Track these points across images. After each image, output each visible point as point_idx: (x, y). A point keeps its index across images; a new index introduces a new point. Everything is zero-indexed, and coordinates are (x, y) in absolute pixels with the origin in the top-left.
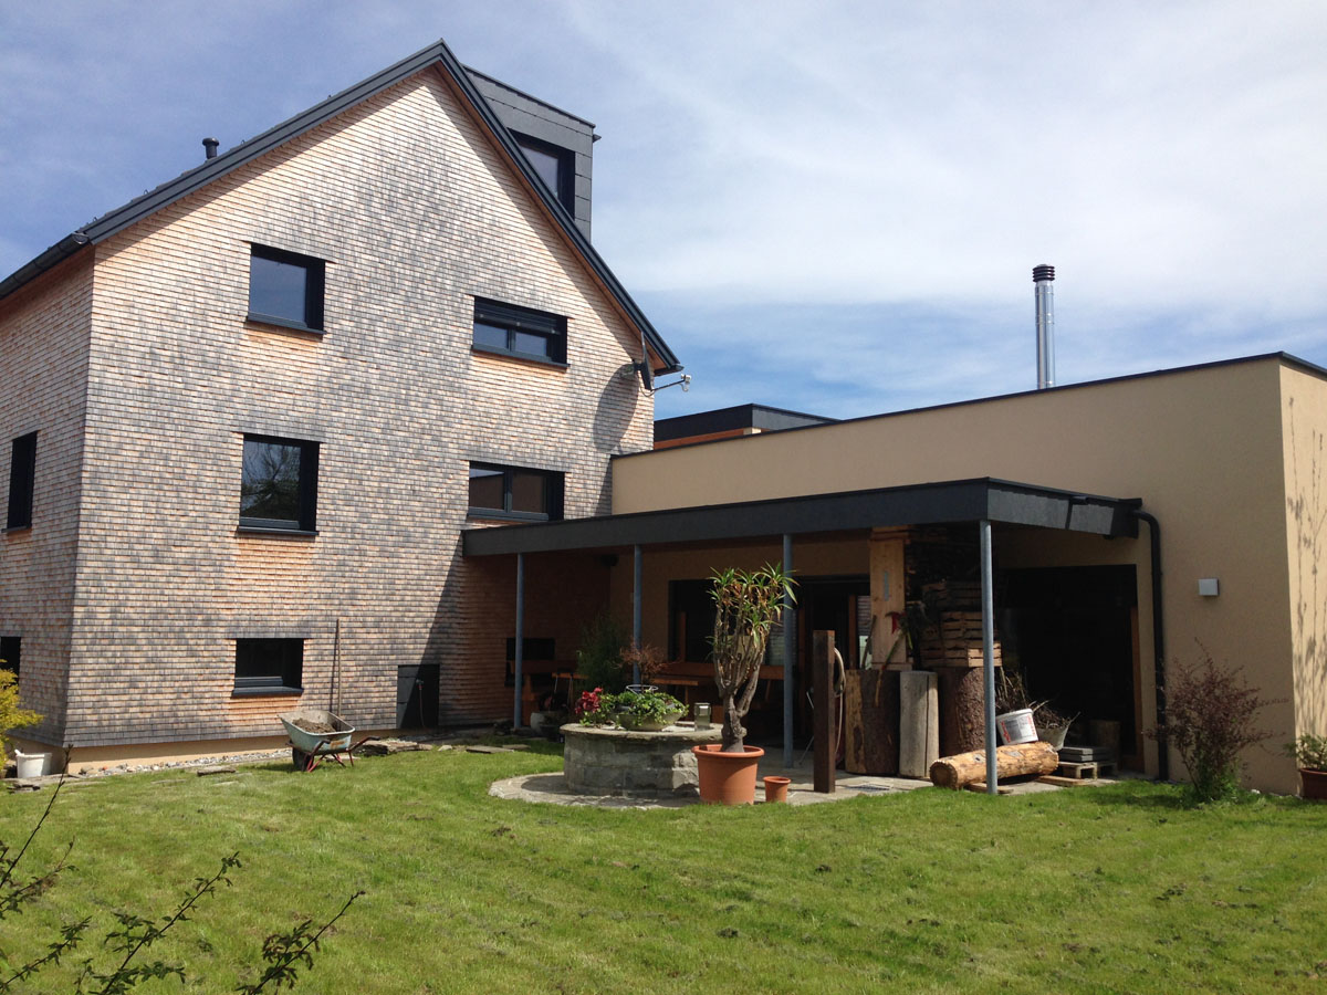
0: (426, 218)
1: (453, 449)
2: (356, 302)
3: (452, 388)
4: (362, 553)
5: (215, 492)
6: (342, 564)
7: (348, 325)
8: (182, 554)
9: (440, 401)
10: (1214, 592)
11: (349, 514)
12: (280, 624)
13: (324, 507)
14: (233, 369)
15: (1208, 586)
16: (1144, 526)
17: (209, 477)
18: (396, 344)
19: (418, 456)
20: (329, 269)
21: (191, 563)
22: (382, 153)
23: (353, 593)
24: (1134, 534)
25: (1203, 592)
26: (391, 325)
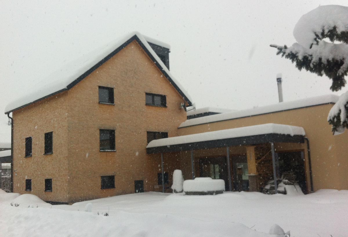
1: (143, 129)
2: (121, 96)
3: (142, 115)
5: (94, 143)
6: (121, 158)
7: (119, 102)
9: (140, 118)
11: (122, 146)
13: (117, 145)
14: (96, 115)
16: (305, 141)
17: (93, 140)
18: (129, 106)
19: (136, 131)
20: (115, 90)
21: (91, 160)
23: (124, 165)
26: (129, 102)
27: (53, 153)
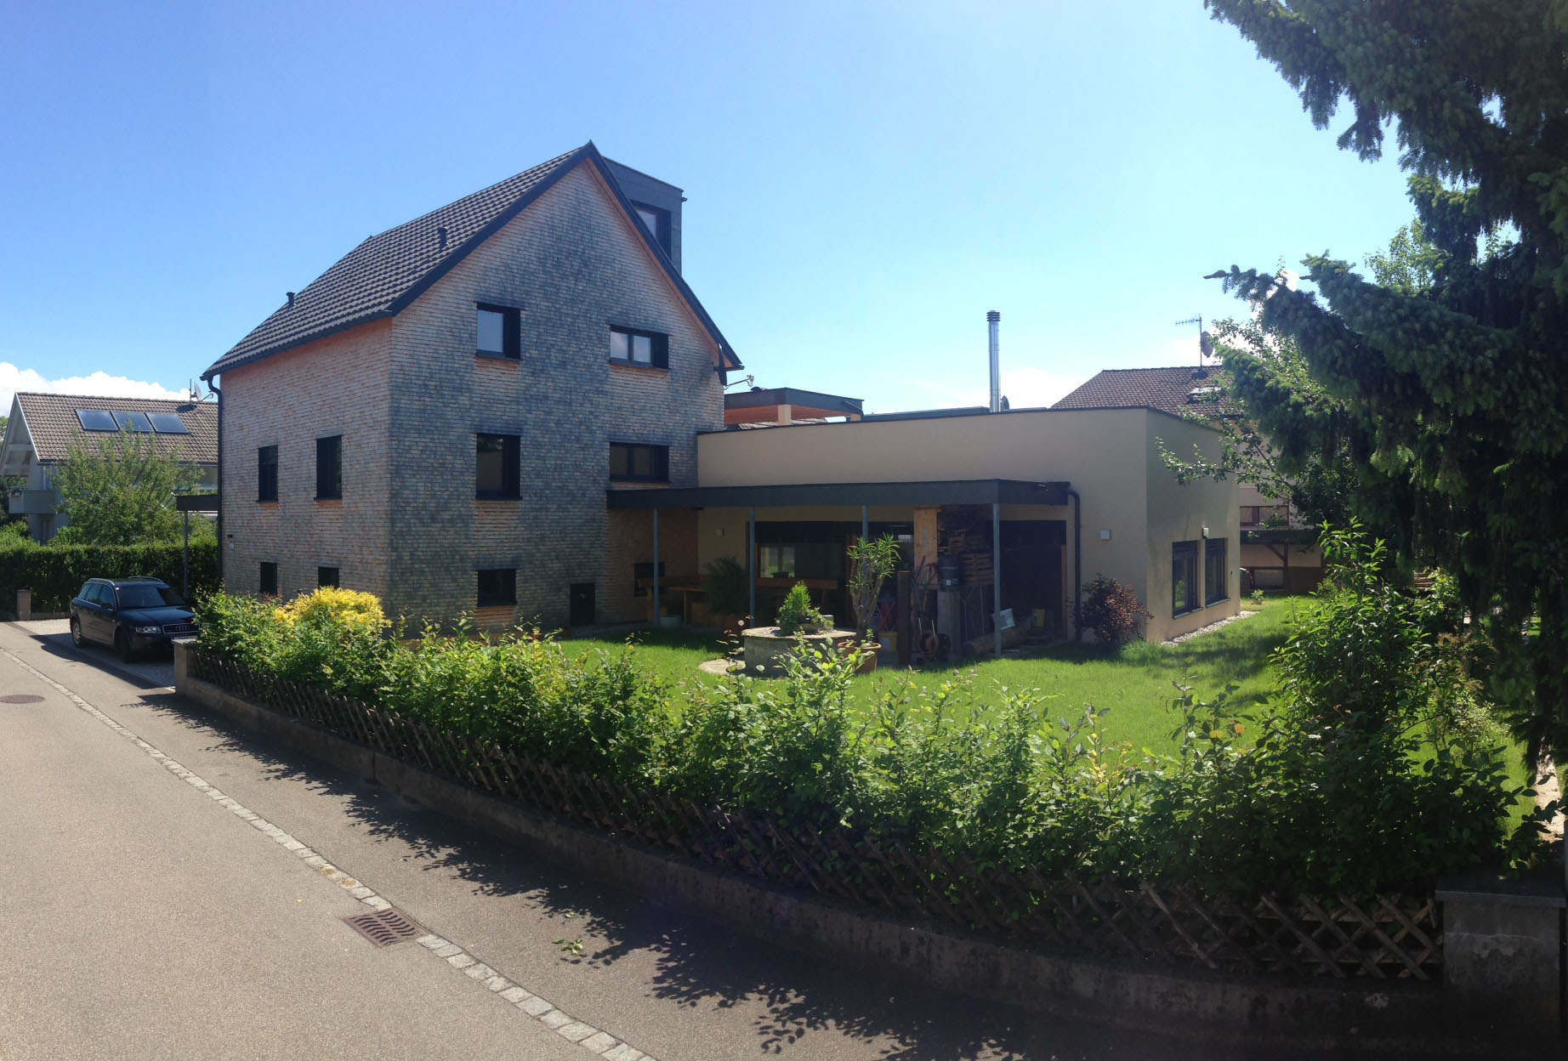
0: (580, 271)
1: (599, 434)
2: (539, 335)
3: (599, 392)
4: (547, 510)
5: (462, 473)
6: (536, 518)
7: (534, 353)
8: (446, 516)
9: (591, 401)
10: (1108, 537)
11: (538, 483)
12: (502, 557)
13: (524, 481)
14: (469, 390)
15: (1105, 535)
16: (1071, 499)
17: (459, 464)
18: (563, 364)
19: (578, 440)
20: (523, 314)
21: (451, 521)
22: (553, 227)
23: (543, 537)
24: (1066, 503)
25: (1103, 538)
26: (561, 351)
27: (344, 498)
